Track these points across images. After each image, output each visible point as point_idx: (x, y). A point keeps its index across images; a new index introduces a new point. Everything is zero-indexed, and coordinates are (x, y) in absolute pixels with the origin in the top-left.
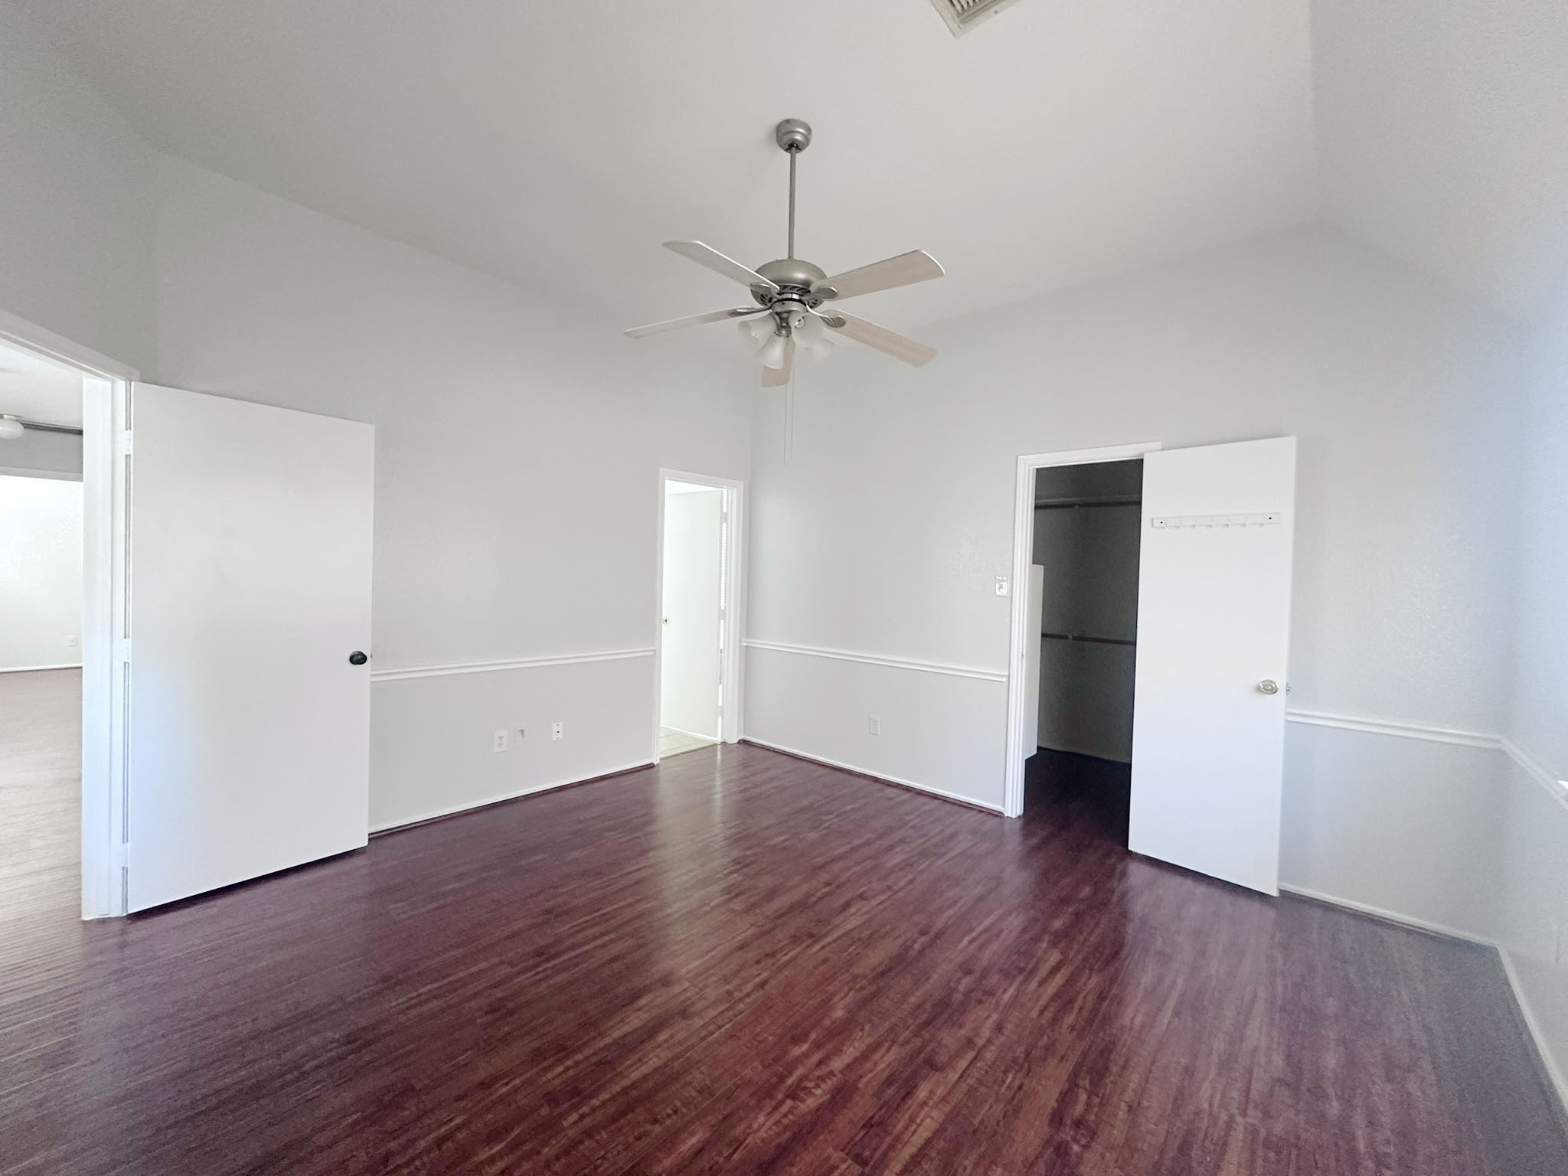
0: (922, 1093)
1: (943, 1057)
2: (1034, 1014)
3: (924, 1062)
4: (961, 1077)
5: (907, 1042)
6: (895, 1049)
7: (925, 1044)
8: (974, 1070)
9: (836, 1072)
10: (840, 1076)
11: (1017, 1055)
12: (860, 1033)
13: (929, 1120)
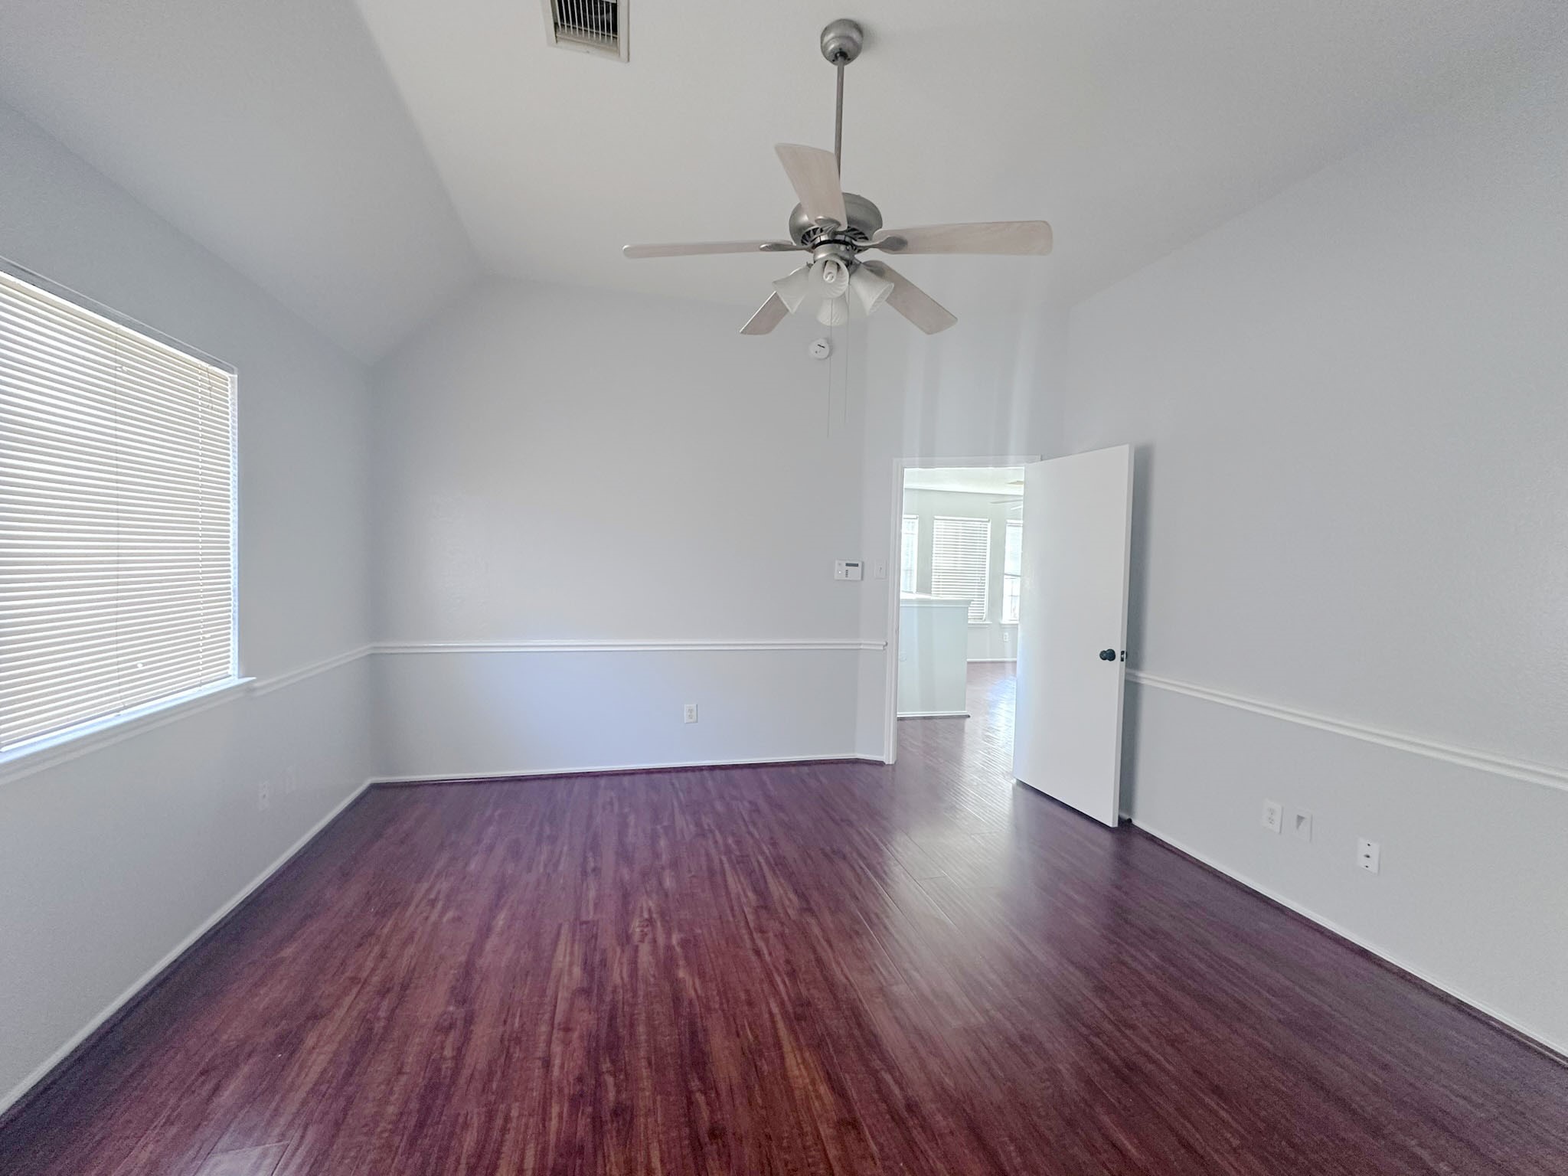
0: (577, 971)
1: (581, 1002)
2: (514, 1113)
3: (590, 988)
4: (556, 998)
5: (614, 992)
6: (618, 981)
7: (601, 1000)
8: (549, 1009)
9: (640, 944)
10: (636, 943)
11: (518, 1047)
12: (652, 973)
13: (561, 959)
